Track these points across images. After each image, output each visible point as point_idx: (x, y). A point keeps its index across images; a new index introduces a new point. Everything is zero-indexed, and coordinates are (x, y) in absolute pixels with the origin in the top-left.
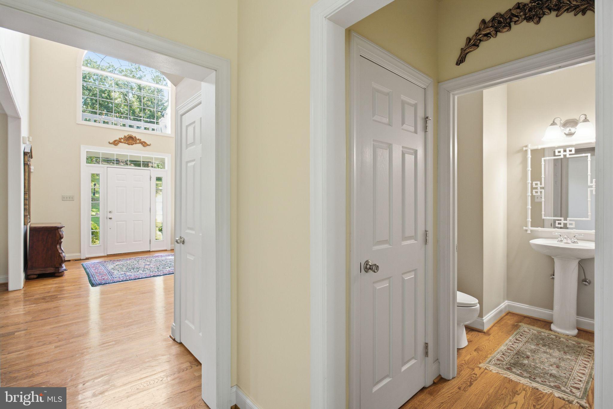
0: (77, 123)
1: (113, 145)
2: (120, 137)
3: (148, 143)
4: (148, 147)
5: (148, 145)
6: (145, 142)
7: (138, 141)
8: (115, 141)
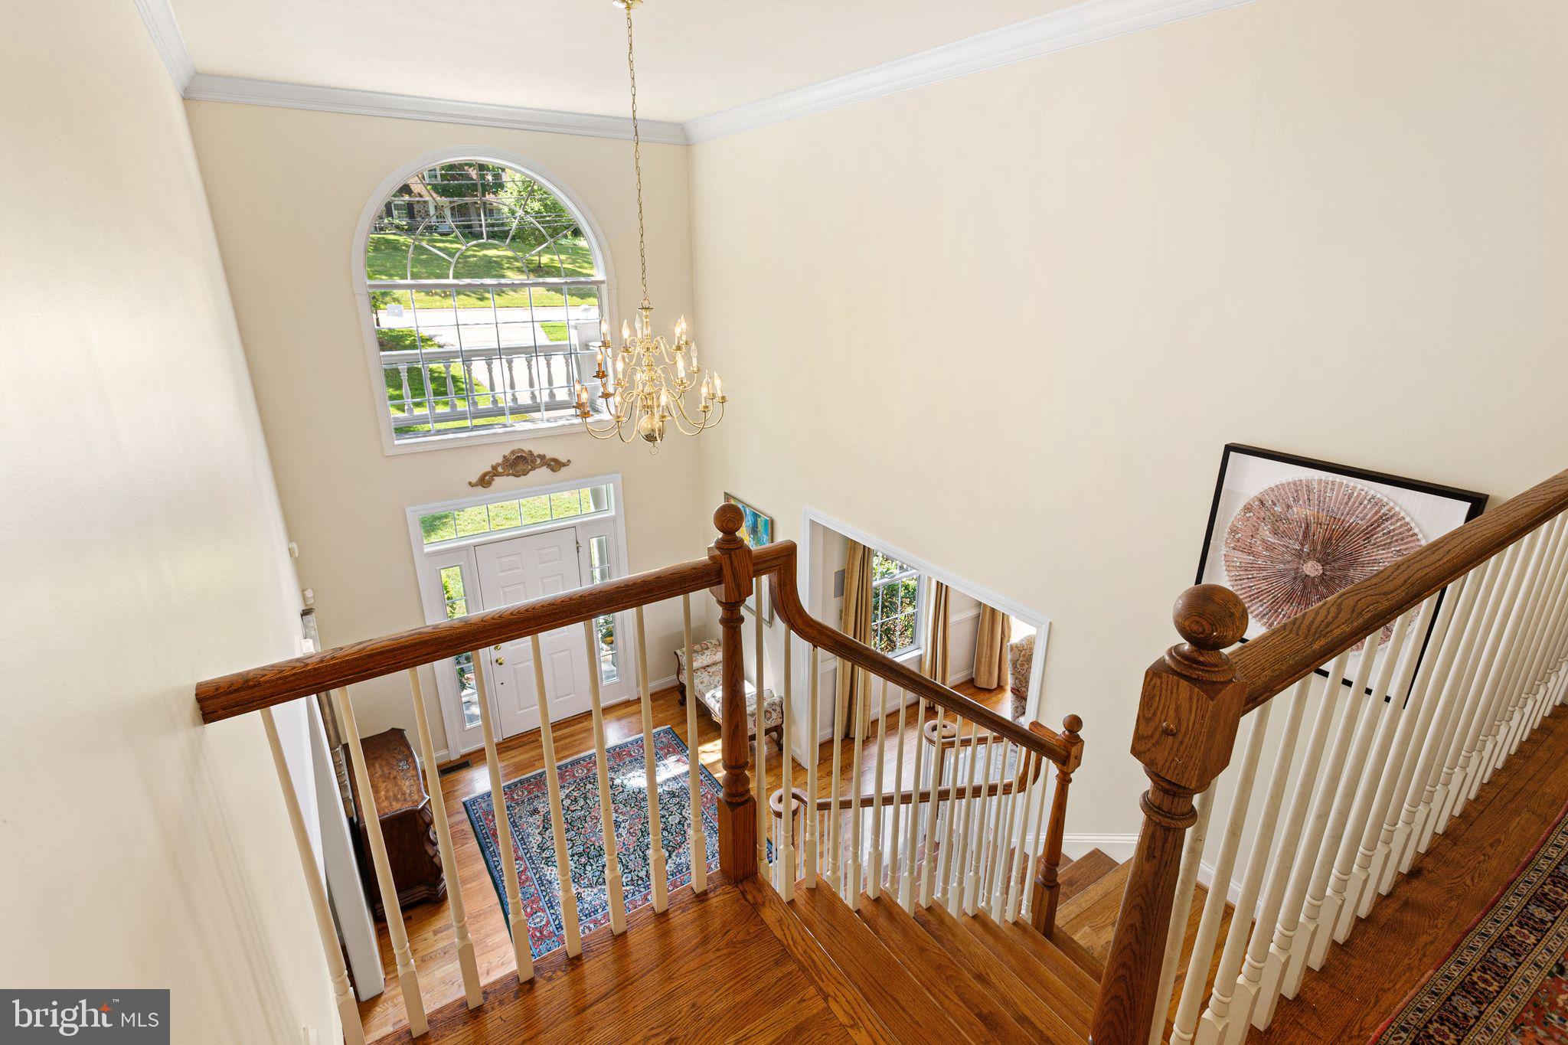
0: (386, 455)
1: (480, 489)
2: (494, 464)
3: (563, 459)
4: (564, 470)
5: (564, 465)
6: (556, 461)
7: (539, 461)
8: (485, 474)
